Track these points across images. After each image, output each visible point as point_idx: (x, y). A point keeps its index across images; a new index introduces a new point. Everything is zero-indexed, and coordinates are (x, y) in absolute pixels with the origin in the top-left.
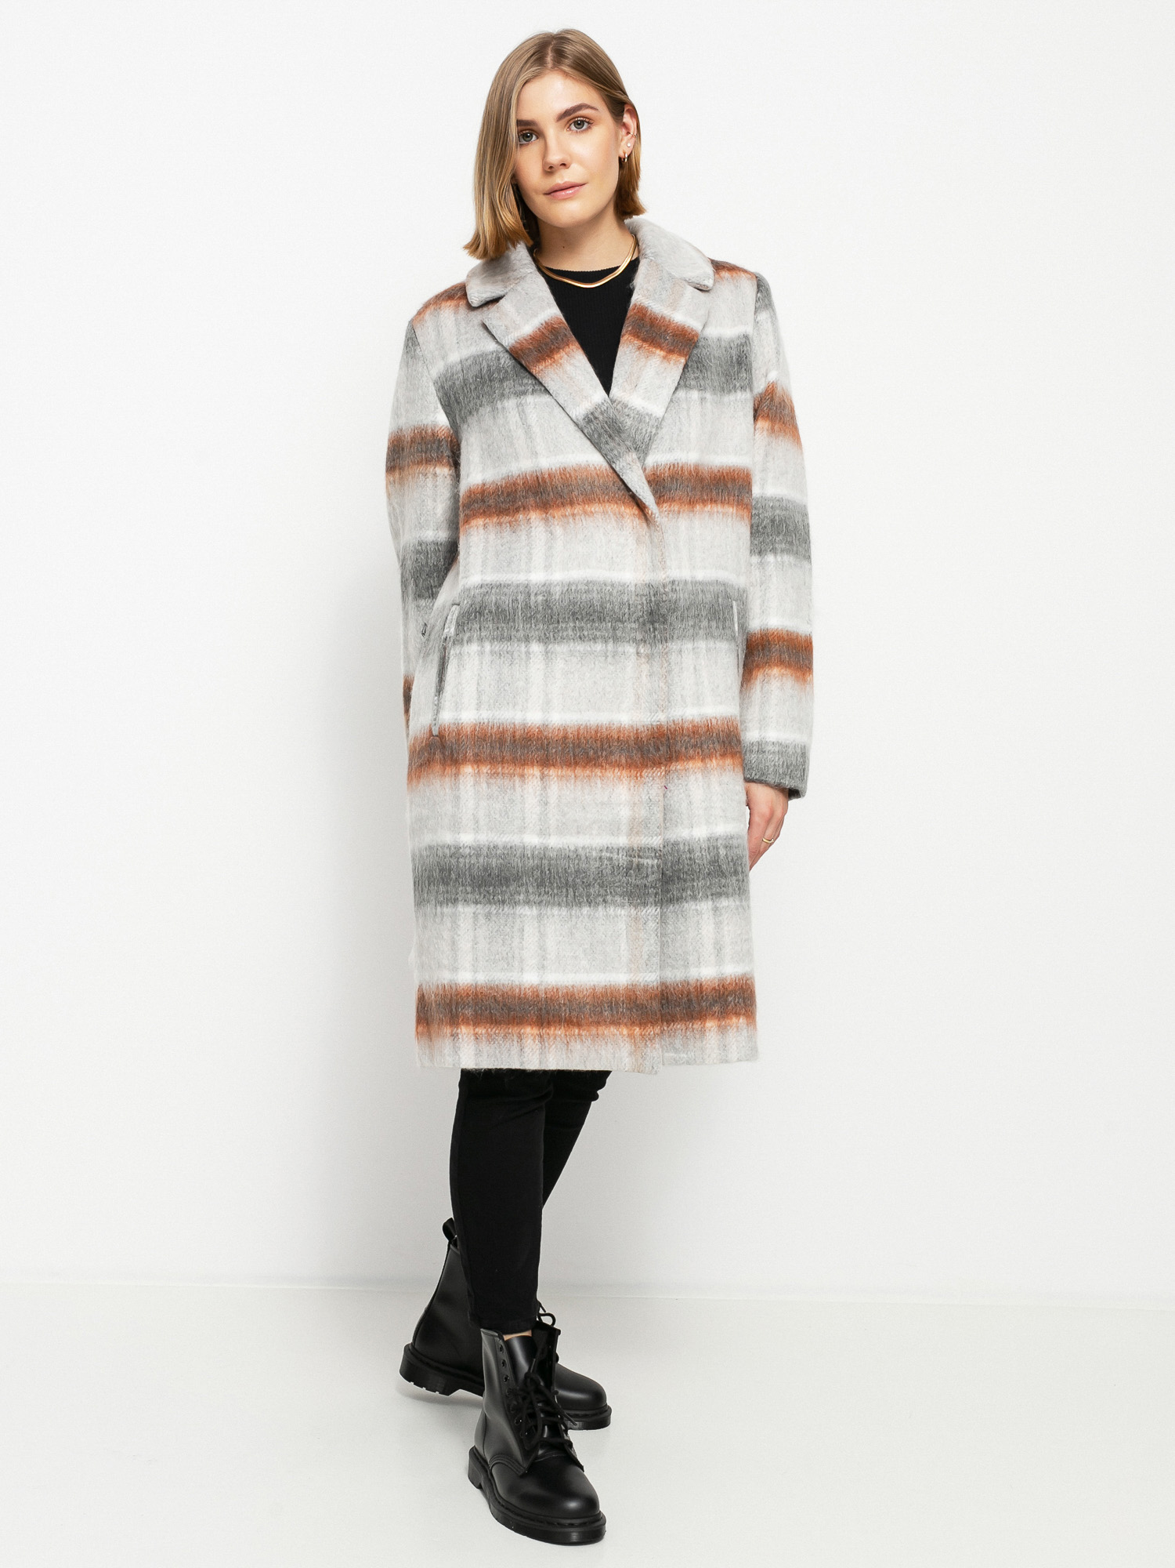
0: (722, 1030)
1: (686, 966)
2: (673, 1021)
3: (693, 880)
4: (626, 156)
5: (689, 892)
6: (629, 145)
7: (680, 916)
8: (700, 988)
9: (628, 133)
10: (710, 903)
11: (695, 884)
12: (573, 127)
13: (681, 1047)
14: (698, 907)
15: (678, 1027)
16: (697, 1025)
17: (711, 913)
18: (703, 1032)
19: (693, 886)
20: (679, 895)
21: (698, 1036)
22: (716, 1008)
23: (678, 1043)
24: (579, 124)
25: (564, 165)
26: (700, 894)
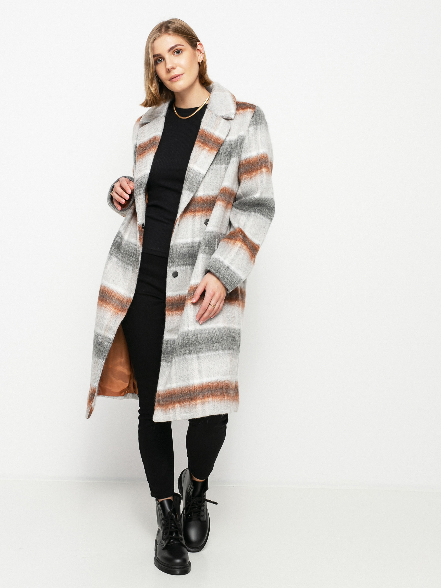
0: (203, 403)
1: (188, 379)
2: (185, 402)
3: (189, 346)
4: (201, 62)
5: (188, 351)
6: (202, 57)
7: (185, 360)
8: (194, 388)
9: (201, 53)
10: (196, 355)
11: (190, 348)
12: (176, 53)
13: (188, 412)
14: (192, 357)
15: (187, 403)
16: (194, 402)
17: (197, 359)
18: (196, 404)
19: (189, 349)
20: (184, 352)
21: (194, 407)
22: (201, 395)
23: (187, 410)
24: (178, 52)
25: (173, 68)
26: (192, 352)
